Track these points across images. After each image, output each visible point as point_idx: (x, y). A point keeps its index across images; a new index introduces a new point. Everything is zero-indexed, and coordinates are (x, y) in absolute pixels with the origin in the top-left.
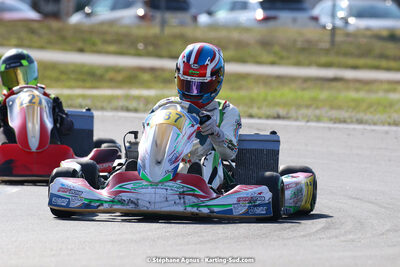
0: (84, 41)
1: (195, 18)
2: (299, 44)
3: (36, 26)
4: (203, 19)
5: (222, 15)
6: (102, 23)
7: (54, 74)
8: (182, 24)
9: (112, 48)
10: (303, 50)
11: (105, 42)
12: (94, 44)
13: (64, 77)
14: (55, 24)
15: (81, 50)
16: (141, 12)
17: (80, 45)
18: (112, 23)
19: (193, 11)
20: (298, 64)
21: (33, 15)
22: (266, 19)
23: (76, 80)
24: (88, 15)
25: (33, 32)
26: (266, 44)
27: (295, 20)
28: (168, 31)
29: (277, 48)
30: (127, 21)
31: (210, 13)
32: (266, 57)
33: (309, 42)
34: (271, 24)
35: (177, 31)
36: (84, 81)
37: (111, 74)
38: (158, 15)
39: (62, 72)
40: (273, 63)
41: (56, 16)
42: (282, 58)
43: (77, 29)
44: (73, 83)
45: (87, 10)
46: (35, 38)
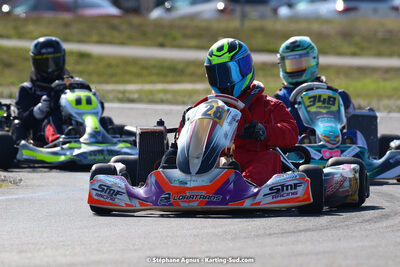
0: (165, 35)
1: (275, 11)
2: (380, 35)
3: (116, 21)
4: (284, 11)
5: (302, 7)
6: (183, 18)
7: (135, 69)
8: (262, 17)
9: (193, 42)
10: (384, 40)
11: (185, 36)
12: (174, 39)
13: (144, 72)
14: (135, 20)
15: (162, 45)
16: (221, 6)
17: (160, 40)
18: (192, 17)
19: (273, 4)
20: (380, 55)
21: (113, 11)
22: (346, 10)
23: (158, 74)
24: (168, 10)
25: (114, 28)
26: (347, 35)
27: (375, 11)
28: (248, 24)
29: (357, 39)
30: (207, 16)
31: (290, 6)
32: (347, 48)
33: (390, 32)
34: (352, 15)
35: (257, 24)
36: (165, 76)
37: (191, 69)
38: (238, 8)
39: (144, 68)
40: (354, 55)
41: (136, 11)
42: (363, 49)
43: (158, 24)
44: (154, 78)
45: (167, 5)
46: (116, 34)
